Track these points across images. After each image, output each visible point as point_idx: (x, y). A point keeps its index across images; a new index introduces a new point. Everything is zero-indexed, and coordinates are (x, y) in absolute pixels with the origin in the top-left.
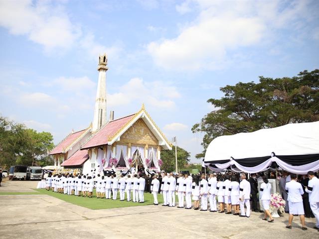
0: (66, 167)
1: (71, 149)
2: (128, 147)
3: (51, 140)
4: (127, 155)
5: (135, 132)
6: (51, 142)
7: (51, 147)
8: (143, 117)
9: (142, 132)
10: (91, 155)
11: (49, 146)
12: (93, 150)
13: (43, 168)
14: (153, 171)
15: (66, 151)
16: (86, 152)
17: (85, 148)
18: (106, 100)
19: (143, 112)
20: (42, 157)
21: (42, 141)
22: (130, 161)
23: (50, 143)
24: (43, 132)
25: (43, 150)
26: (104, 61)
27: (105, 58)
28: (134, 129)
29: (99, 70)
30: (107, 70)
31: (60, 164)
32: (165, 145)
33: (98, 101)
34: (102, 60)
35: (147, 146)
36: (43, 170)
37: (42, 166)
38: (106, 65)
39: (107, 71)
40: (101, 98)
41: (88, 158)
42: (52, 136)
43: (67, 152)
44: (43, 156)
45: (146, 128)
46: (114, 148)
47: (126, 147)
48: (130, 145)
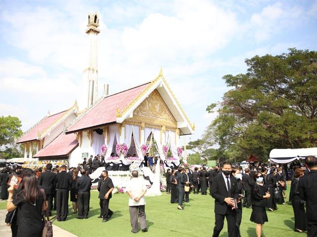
0: (41, 158)
1: (49, 134)
2: (141, 128)
3: (18, 126)
4: (140, 140)
5: (149, 107)
6: (19, 129)
7: (18, 134)
8: (161, 86)
9: (157, 107)
10: (81, 141)
11: (16, 133)
12: (85, 133)
13: (8, 161)
14: (172, 163)
15: (42, 138)
16: (74, 136)
17: (73, 130)
18: (97, 71)
19: (160, 79)
20: (7, 147)
21: (8, 127)
22: (144, 148)
23: (17, 130)
24: (9, 116)
25: (8, 139)
26: (95, 22)
27: (96, 17)
28: (147, 103)
29: (88, 32)
30: (98, 32)
31: (33, 154)
32: (187, 128)
33: (88, 71)
34: (92, 20)
35: (163, 128)
36: (8, 163)
37: (7, 158)
38: (97, 27)
39: (98, 34)
40: (91, 68)
41: (78, 145)
42: (20, 122)
43: (44, 138)
44: (9, 146)
45: (162, 104)
46: (123, 128)
47: (137, 128)
48: (143, 125)
